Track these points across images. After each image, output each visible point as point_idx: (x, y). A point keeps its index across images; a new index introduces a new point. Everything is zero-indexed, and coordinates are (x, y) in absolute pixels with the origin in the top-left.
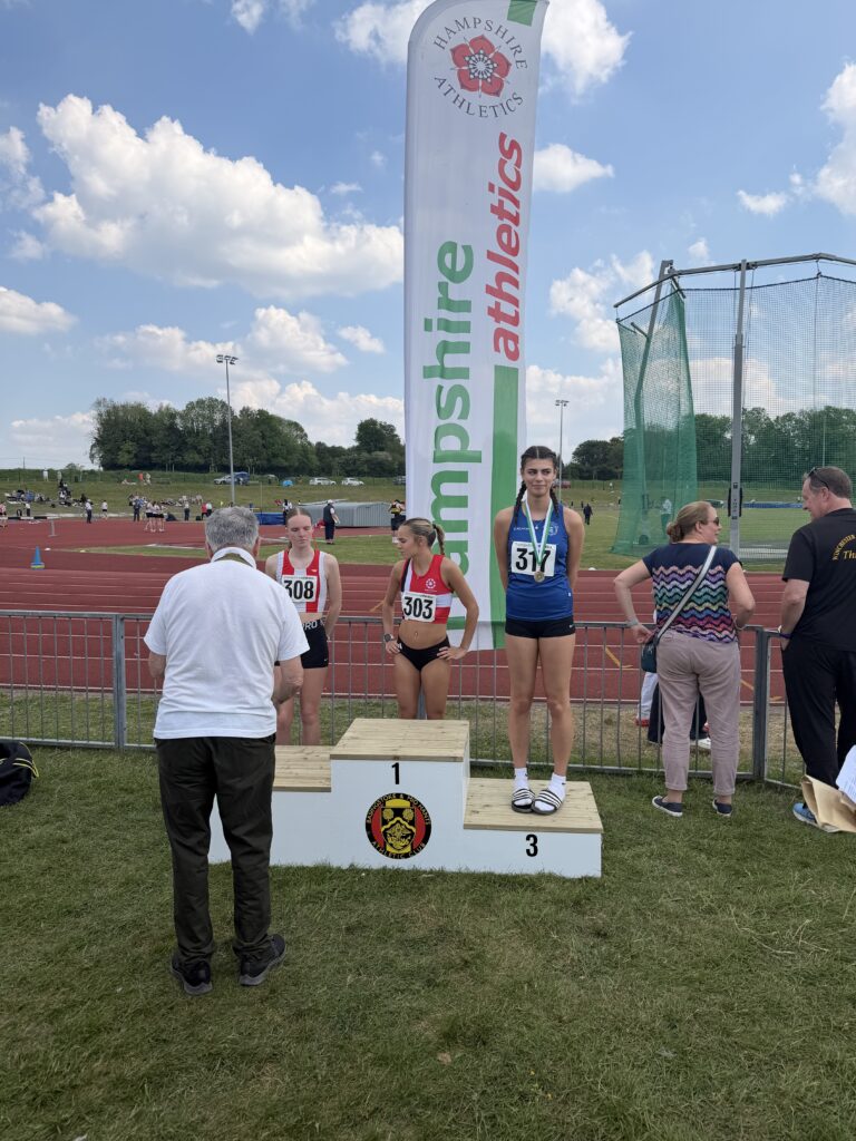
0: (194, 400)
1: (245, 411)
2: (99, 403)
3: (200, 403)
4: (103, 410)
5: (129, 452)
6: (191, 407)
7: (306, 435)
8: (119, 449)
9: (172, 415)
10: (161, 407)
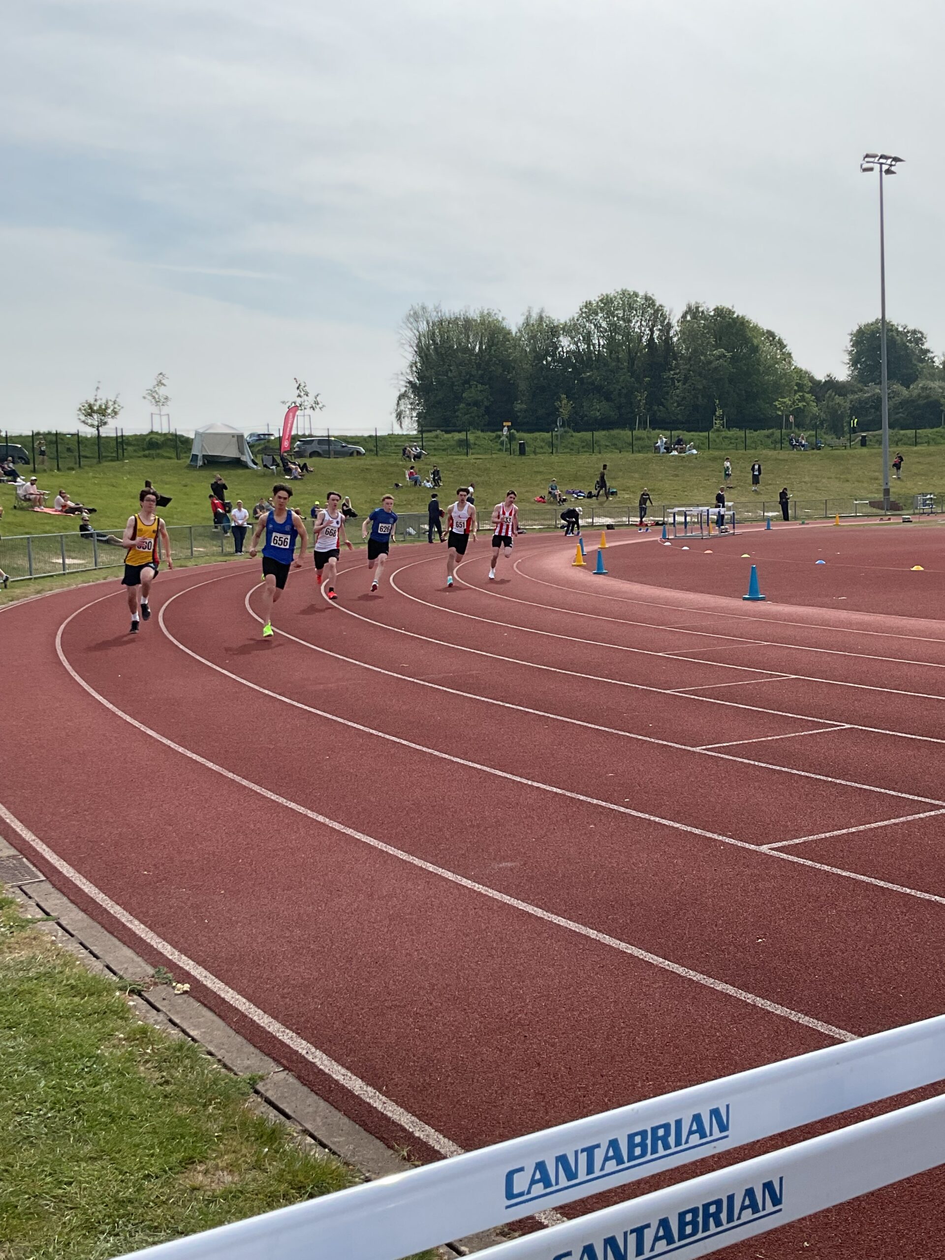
0: (594, 298)
1: (693, 312)
2: (416, 316)
3: (607, 302)
4: (423, 327)
5: (476, 404)
6: (589, 310)
7: (789, 354)
8: (459, 399)
9: (554, 331)
10: (528, 318)
